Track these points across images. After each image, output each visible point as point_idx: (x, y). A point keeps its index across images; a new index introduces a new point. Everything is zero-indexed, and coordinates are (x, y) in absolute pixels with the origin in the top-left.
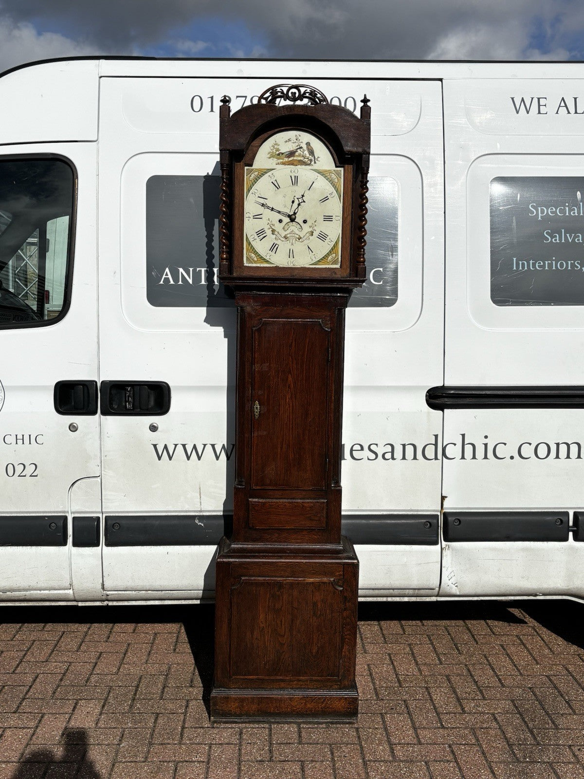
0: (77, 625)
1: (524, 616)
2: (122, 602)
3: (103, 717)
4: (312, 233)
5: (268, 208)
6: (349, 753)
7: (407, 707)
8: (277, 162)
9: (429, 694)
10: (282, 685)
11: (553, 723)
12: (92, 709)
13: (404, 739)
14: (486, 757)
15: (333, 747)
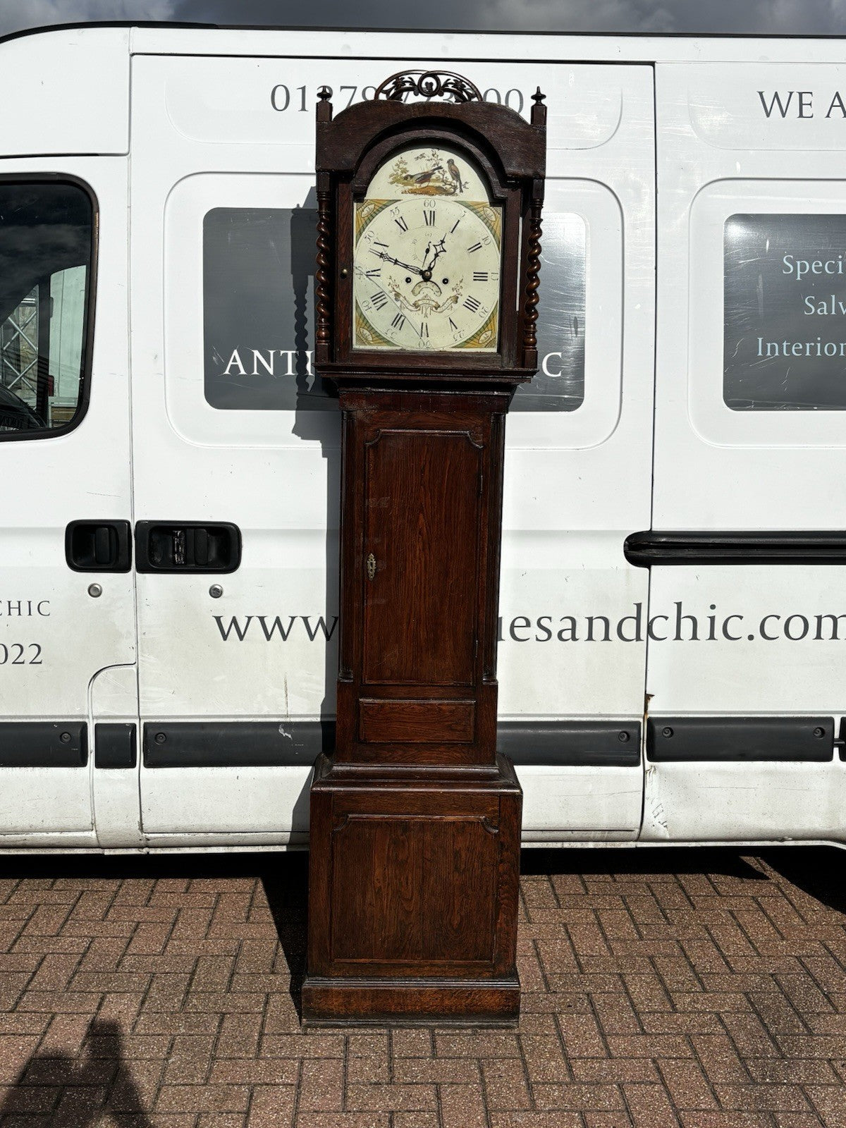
0: (101, 882)
1: (764, 868)
2: (169, 849)
3: (142, 1018)
4: (456, 300)
5: (390, 259)
6: (506, 1071)
7: (591, 1003)
8: (403, 190)
9: (624, 983)
10: (408, 971)
11: (806, 1025)
12: (126, 1007)
13: (587, 1050)
14: (706, 1076)
15: (482, 1063)
